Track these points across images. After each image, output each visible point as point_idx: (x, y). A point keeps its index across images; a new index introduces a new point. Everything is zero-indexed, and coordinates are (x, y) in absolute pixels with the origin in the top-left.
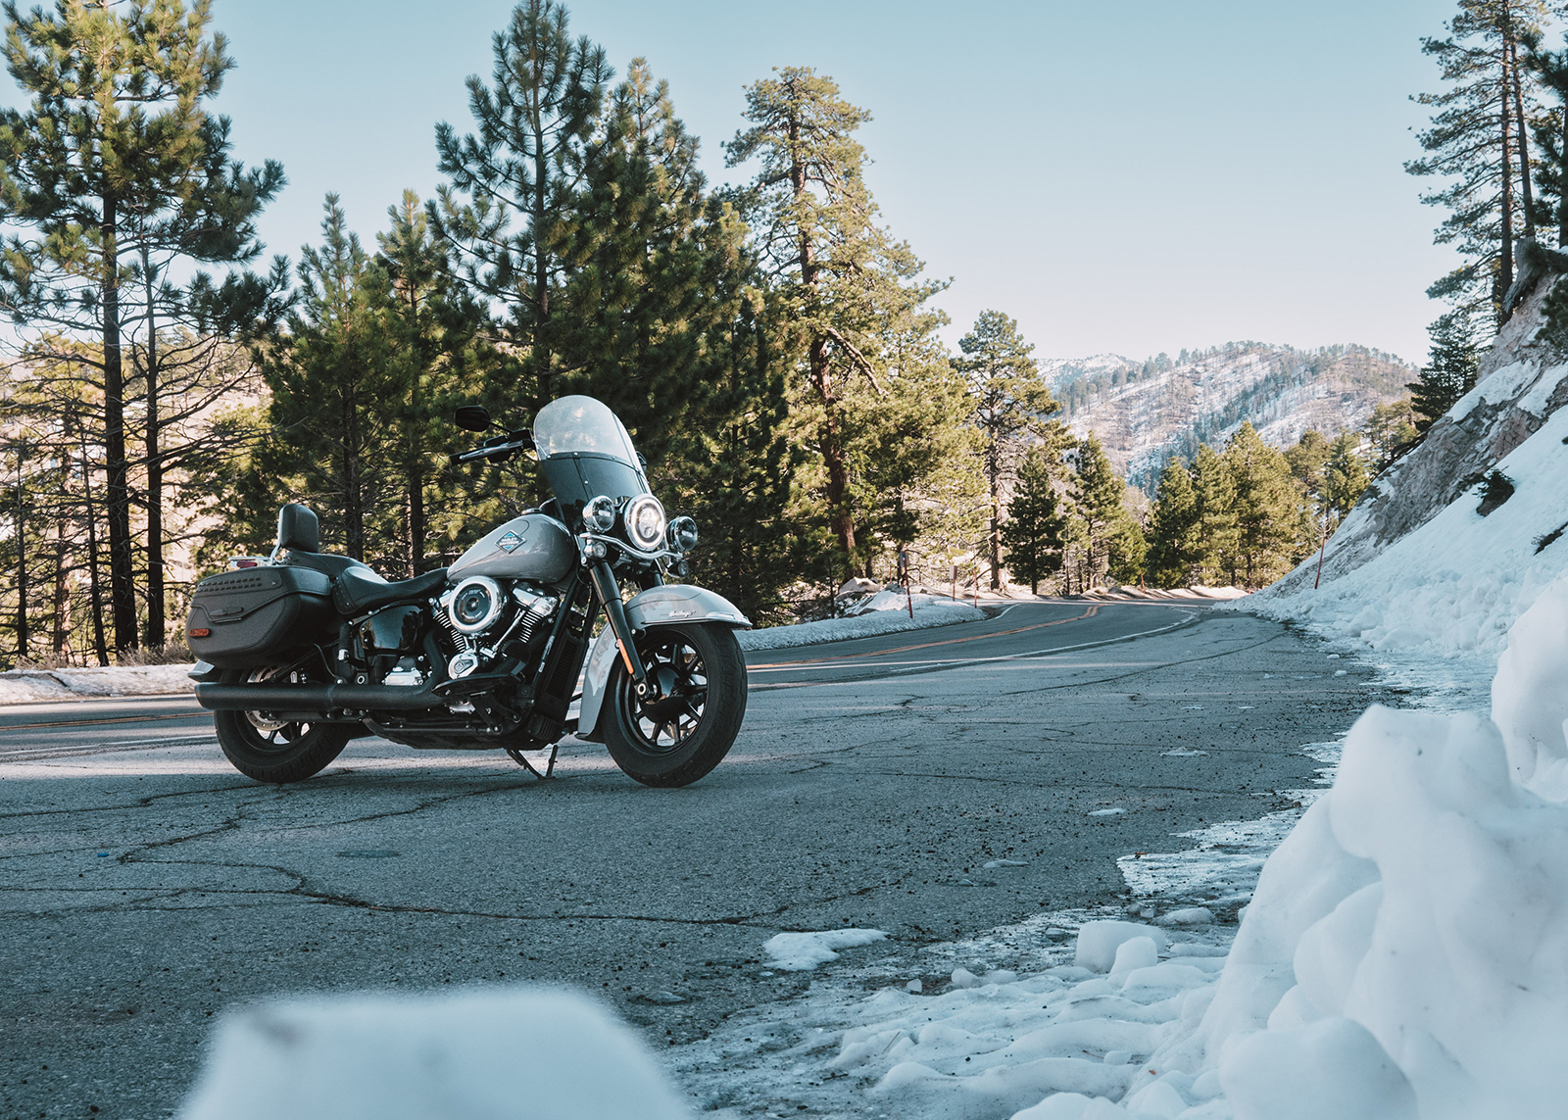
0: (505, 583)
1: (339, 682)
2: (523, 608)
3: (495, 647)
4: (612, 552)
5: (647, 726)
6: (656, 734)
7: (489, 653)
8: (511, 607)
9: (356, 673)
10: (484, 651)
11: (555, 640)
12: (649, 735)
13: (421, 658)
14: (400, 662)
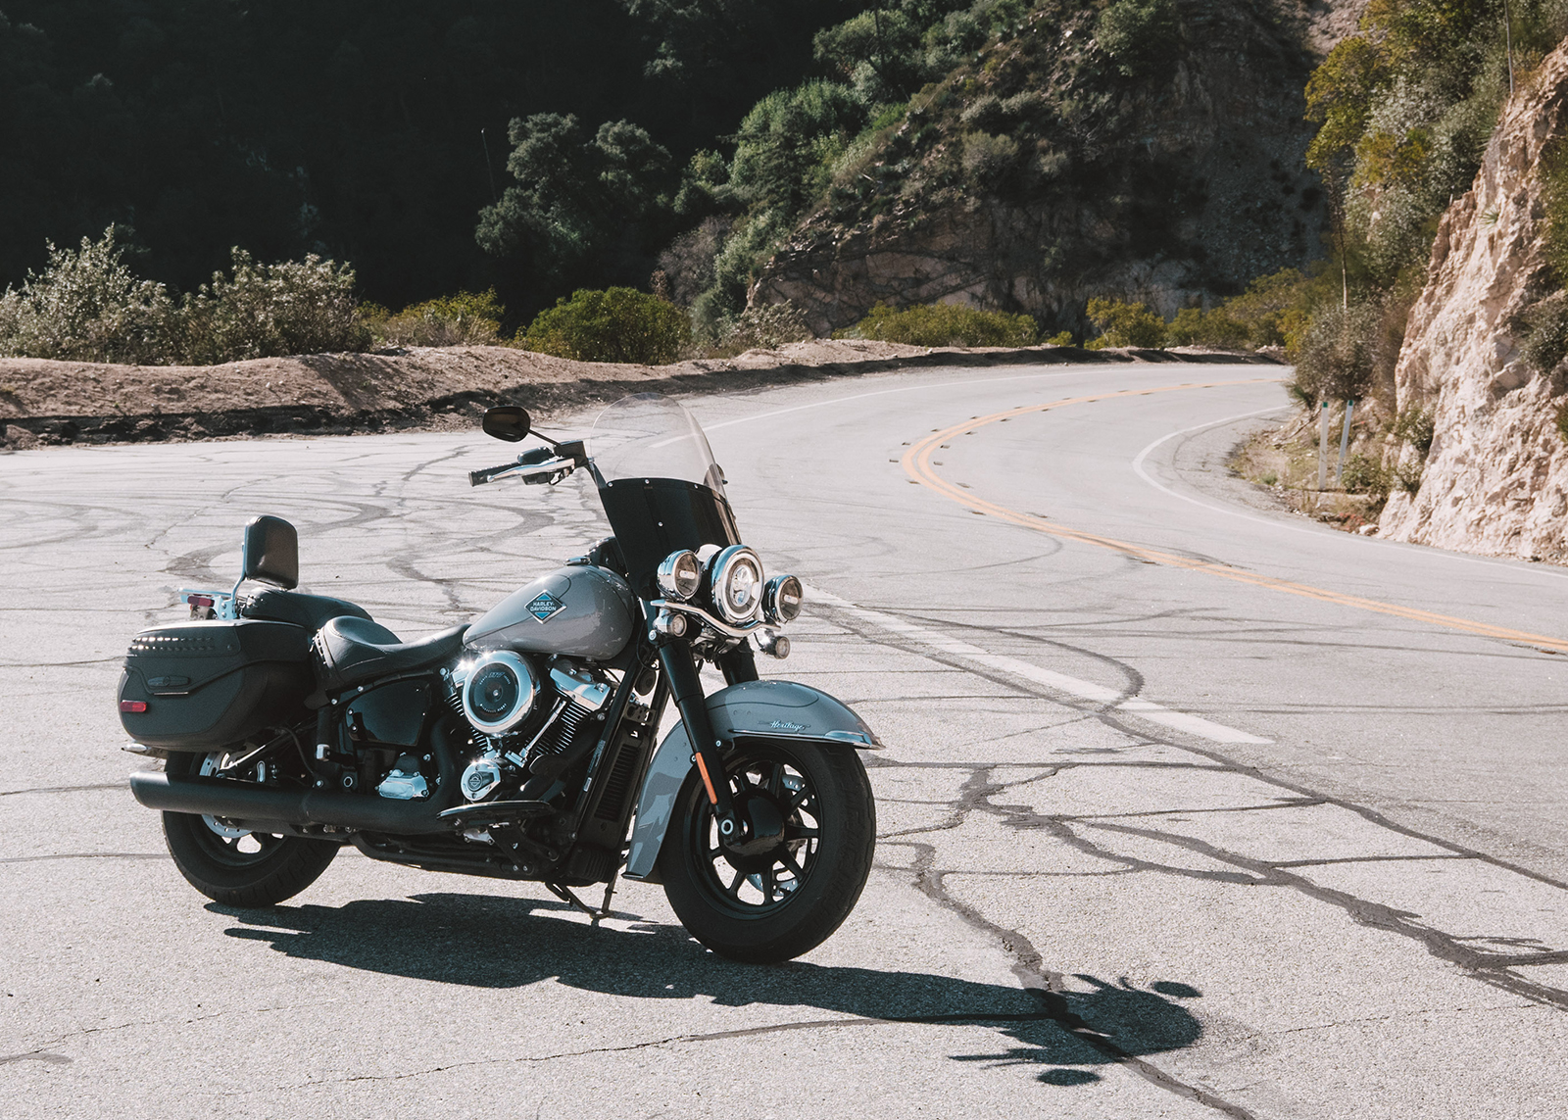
0: (538, 661)
1: (319, 783)
2: (563, 698)
3: (525, 752)
4: (694, 626)
5: (725, 872)
6: (737, 883)
7: (518, 759)
8: (548, 694)
9: (341, 771)
10: (512, 756)
11: (606, 747)
12: (728, 884)
13: (427, 757)
14: (400, 761)
